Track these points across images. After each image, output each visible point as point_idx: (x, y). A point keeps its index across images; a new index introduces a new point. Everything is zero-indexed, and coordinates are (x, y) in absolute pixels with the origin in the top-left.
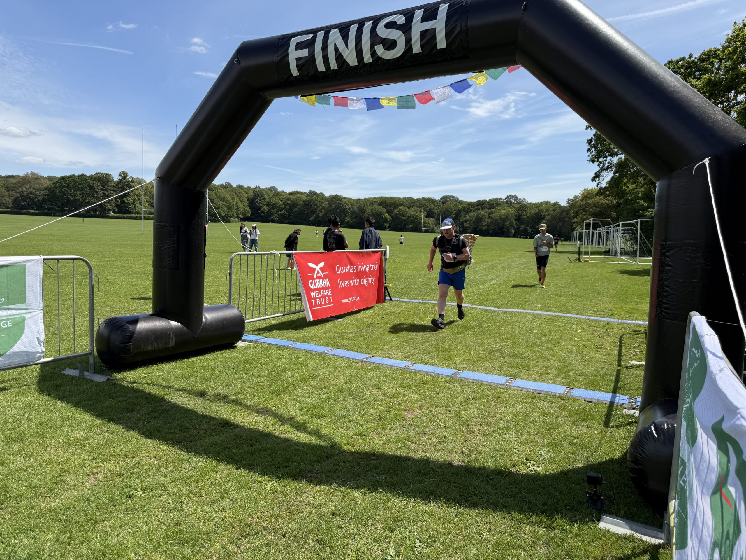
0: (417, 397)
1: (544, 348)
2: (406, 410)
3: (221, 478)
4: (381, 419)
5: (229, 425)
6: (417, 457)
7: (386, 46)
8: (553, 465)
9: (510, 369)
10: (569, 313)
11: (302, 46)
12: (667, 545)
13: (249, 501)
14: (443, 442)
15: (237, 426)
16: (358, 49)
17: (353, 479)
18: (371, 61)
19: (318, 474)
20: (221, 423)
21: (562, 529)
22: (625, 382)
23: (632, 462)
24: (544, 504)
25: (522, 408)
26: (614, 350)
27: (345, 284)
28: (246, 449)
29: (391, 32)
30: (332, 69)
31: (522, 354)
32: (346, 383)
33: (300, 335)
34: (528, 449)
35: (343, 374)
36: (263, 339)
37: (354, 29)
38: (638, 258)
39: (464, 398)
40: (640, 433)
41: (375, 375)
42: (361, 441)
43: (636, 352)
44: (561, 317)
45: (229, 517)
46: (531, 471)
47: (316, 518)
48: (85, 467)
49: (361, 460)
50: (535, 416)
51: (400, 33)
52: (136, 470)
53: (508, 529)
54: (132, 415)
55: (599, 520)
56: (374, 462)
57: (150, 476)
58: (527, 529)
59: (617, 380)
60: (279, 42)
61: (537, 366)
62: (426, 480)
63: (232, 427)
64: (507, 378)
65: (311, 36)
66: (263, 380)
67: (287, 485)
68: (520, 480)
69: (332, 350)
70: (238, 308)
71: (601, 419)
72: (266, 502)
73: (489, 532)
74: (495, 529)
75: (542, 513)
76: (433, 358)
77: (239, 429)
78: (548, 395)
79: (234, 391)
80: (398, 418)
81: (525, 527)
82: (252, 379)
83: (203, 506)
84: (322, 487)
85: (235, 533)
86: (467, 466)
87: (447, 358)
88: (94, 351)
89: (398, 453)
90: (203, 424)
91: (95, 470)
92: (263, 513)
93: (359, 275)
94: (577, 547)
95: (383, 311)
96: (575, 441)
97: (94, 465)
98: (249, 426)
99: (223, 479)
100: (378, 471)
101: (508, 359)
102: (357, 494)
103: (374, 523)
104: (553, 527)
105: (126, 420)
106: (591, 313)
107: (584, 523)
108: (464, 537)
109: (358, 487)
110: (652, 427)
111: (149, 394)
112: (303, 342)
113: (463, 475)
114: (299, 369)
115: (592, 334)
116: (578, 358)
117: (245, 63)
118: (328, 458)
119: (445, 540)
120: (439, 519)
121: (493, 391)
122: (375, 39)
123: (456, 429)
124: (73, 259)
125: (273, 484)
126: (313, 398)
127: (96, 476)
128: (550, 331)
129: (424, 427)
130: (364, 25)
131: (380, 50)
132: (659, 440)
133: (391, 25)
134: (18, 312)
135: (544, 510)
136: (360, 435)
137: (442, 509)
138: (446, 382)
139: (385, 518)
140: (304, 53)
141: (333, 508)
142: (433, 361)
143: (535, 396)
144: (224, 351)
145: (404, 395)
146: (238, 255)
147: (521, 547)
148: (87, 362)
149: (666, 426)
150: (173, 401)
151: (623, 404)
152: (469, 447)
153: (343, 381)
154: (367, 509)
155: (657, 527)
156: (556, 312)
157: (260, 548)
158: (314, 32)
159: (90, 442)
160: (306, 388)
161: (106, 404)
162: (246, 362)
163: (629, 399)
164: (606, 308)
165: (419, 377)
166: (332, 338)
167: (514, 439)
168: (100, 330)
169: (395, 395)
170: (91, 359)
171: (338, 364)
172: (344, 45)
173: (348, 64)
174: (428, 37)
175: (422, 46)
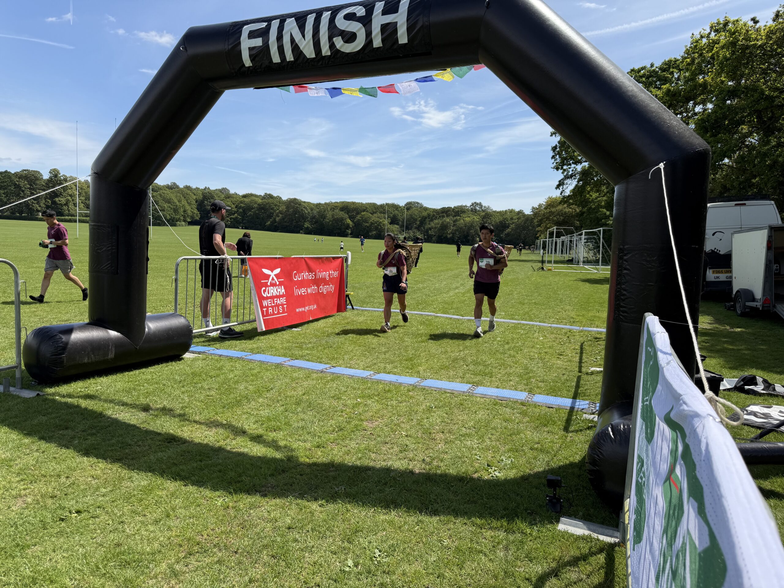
0: (379, 406)
1: (506, 355)
2: (367, 420)
3: (167, 496)
4: (341, 429)
5: (175, 441)
6: (378, 466)
7: (346, 39)
8: (514, 471)
9: (472, 376)
10: (532, 320)
11: (255, 34)
12: (622, 543)
13: (198, 518)
14: (404, 451)
15: (184, 441)
16: (316, 40)
17: (310, 492)
18: (329, 54)
19: (273, 488)
20: (167, 439)
21: (522, 532)
22: (586, 387)
23: (590, 463)
24: (505, 509)
25: (484, 414)
26: (576, 357)
27: (303, 291)
28: (195, 465)
29: (350, 24)
30: (288, 60)
31: (485, 361)
32: (304, 394)
33: (255, 346)
35: (301, 386)
36: (214, 350)
37: (311, 19)
38: (600, 267)
39: (426, 406)
40: (598, 434)
41: (335, 385)
42: (319, 453)
43: (596, 358)
44: (524, 325)
45: (177, 536)
46: (492, 476)
47: (270, 533)
48: (12, 490)
49: (319, 472)
50: (497, 422)
51: (360, 25)
52: (70, 490)
53: (469, 535)
54: (65, 432)
55: (558, 521)
56: (331, 474)
57: (87, 496)
58: (488, 533)
59: (578, 386)
60: (230, 30)
61: (500, 373)
62: (386, 489)
63: (180, 443)
64: (470, 385)
65: (266, 24)
66: (213, 393)
67: (239, 500)
68: (481, 486)
69: (289, 361)
70: (185, 317)
71: (561, 424)
72: (217, 518)
73: (449, 539)
74: (456, 536)
75: (502, 517)
76: (396, 367)
77: (187, 444)
78: (510, 401)
79: (181, 405)
80: (359, 428)
81: (486, 532)
82: (201, 392)
83: (147, 525)
84: (278, 501)
85: (183, 552)
86: (428, 474)
87: (410, 367)
88: (20, 364)
89: (358, 463)
90: (147, 440)
91: (23, 492)
92: (213, 530)
93: (317, 282)
94: (537, 549)
95: (344, 320)
96: (536, 446)
97: (22, 487)
98: (197, 440)
99: (169, 496)
100: (337, 482)
101: (472, 367)
102: (314, 506)
103: (332, 534)
104: (514, 531)
105: (59, 438)
106: (554, 321)
107: (543, 525)
108: (425, 545)
109: (316, 499)
110: (610, 429)
111: (86, 409)
112: (258, 353)
113: (424, 482)
114: (253, 381)
115: (554, 341)
116: (540, 365)
117: (193, 51)
118: (283, 471)
119: (405, 549)
120: (400, 528)
121: (456, 399)
122: (333, 31)
123: (418, 437)
125: (224, 500)
126: (268, 411)
127: (25, 498)
128: (513, 339)
129: (386, 436)
130: (321, 15)
131: (339, 42)
132: (615, 441)
133: (350, 17)
135: (505, 515)
136: (318, 447)
137: (402, 518)
138: (409, 391)
139: (344, 529)
140: (258, 42)
141: (289, 521)
142: (396, 370)
143: (497, 403)
144: (170, 363)
145: (366, 404)
146: (185, 259)
147: (481, 552)
148: (13, 377)
149: (622, 427)
150: (113, 416)
151: (583, 409)
152: (431, 455)
153: (301, 393)
154: (325, 521)
155: (613, 527)
156: (519, 320)
157: (210, 566)
158: (269, 20)
159: (16, 462)
160: (261, 400)
161: (36, 422)
162: (194, 374)
163: (589, 404)
164: (568, 316)
165: (381, 386)
166: (289, 349)
167: (475, 446)
168: (28, 341)
169: (356, 405)
170: (17, 373)
171: (296, 375)
172: (301, 36)
173: (305, 56)
174: (389, 31)
175: (383, 40)
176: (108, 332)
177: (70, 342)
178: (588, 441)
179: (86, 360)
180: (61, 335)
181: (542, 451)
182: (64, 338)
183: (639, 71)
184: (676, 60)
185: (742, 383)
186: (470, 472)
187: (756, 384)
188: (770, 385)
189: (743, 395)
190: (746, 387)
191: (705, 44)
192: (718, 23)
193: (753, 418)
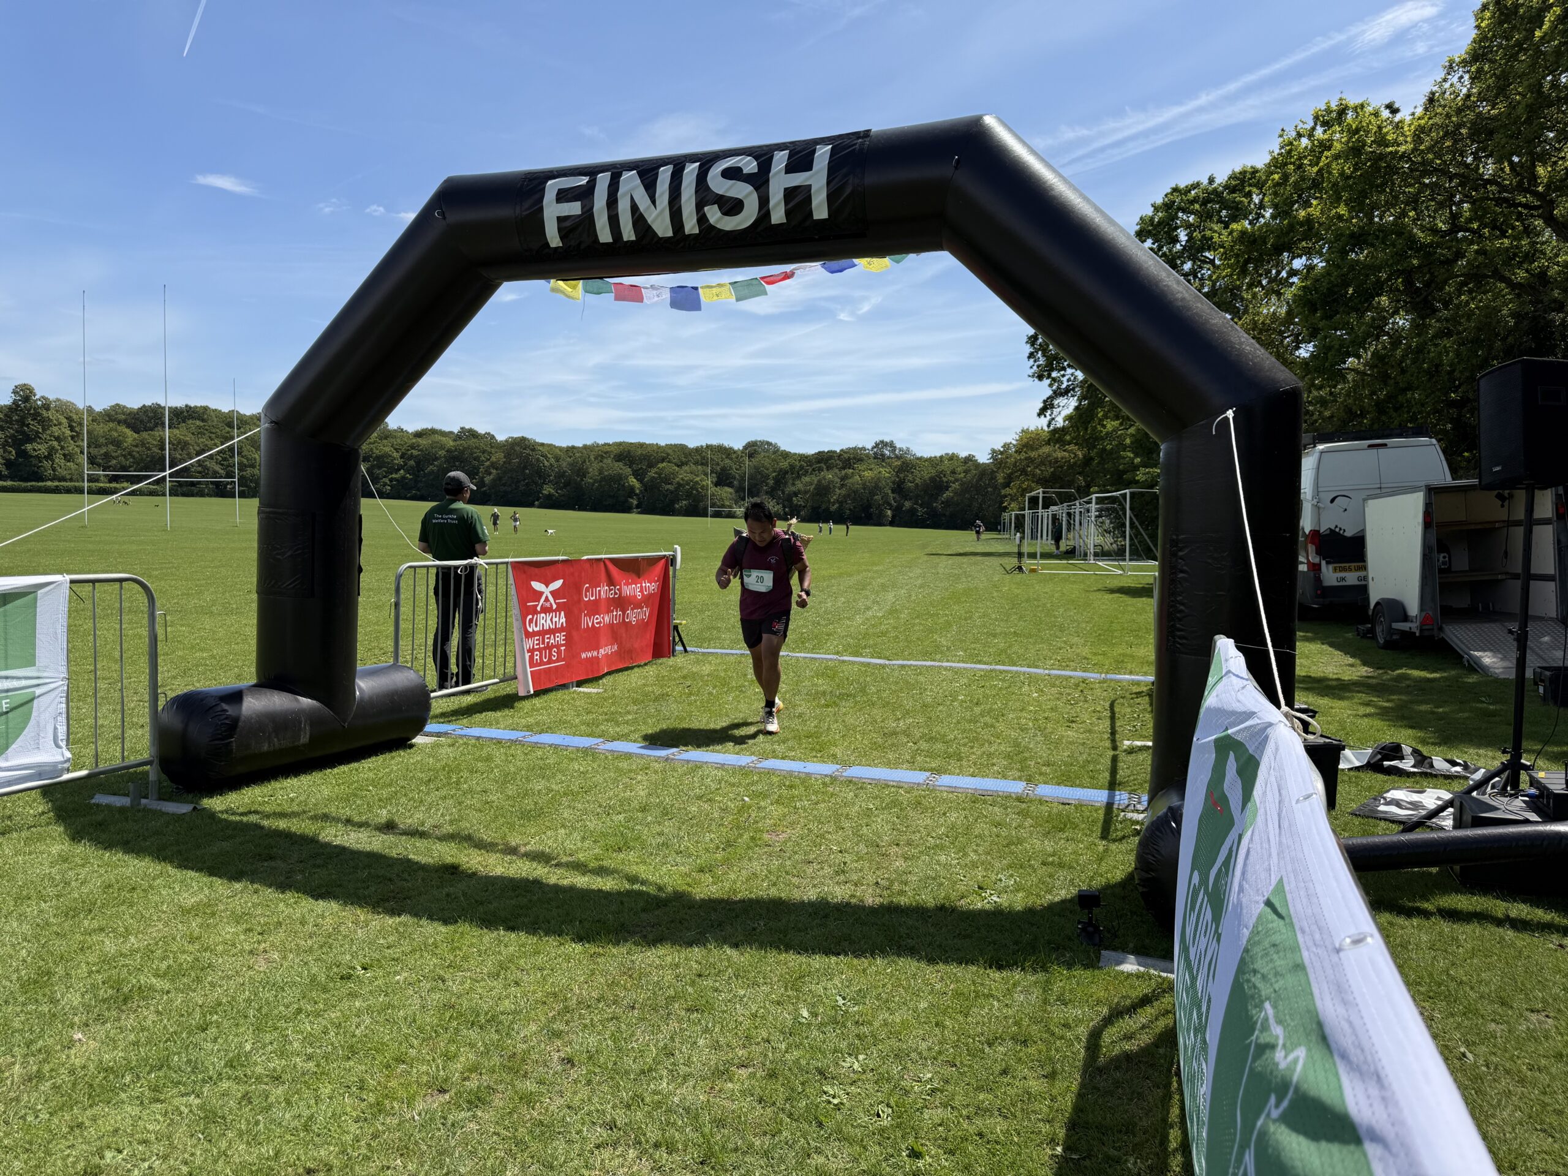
0: (782, 810)
1: (979, 724)
2: (768, 831)
5: (461, 873)
6: (806, 898)
7: (725, 209)
8: (1021, 895)
9: (928, 759)
10: (1014, 665)
11: (569, 195)
14: (842, 872)
16: (674, 209)
17: (712, 931)
18: (696, 231)
20: (447, 871)
22: (1125, 773)
24: (1016, 943)
25: (959, 817)
26: (1098, 725)
27: (596, 620)
29: (732, 185)
30: (625, 239)
31: (945, 736)
32: (649, 795)
34: (980, 873)
36: (461, 729)
37: (665, 174)
38: (1130, 563)
39: (861, 807)
40: (1151, 825)
43: (1134, 726)
44: (1001, 672)
46: (989, 903)
51: (751, 188)
54: (273, 864)
55: (1098, 957)
56: (738, 907)
57: (364, 949)
59: (1114, 771)
60: (523, 184)
61: (973, 753)
64: (928, 774)
65: (586, 178)
68: (974, 917)
69: (603, 743)
70: (413, 671)
76: (792, 749)
78: (999, 796)
79: (447, 818)
80: (759, 843)
86: (889, 904)
87: (818, 747)
88: (154, 757)
89: (773, 892)
93: (623, 603)
96: (1050, 859)
97: (253, 940)
100: (752, 917)
101: (924, 745)
104: (1035, 970)
105: (267, 873)
106: (1053, 665)
110: (1169, 814)
112: (543, 731)
115: (1058, 699)
116: (1038, 739)
118: (659, 905)
119: (880, 993)
121: (908, 795)
122: (704, 196)
123: (859, 853)
124: (121, 580)
127: (266, 956)
128: (986, 696)
129: (807, 853)
130: (683, 169)
131: (713, 214)
133: (732, 174)
134: (24, 683)
136: (701, 870)
138: (825, 785)
140: (574, 208)
142: (794, 754)
143: (977, 799)
144: (396, 753)
145: (758, 809)
146: (410, 567)
148: (144, 778)
150: (337, 842)
152: (886, 876)
153: (642, 793)
156: (991, 664)
158: (592, 172)
162: (448, 769)
163: (1129, 798)
164: (1078, 655)
165: (775, 779)
166: (595, 723)
167: (955, 862)
168: (165, 718)
169: (743, 808)
170: (152, 772)
171: (624, 765)
172: (649, 201)
173: (655, 234)
174: (798, 198)
175: (788, 213)
176: (298, 701)
177: (243, 718)
178: (1132, 850)
179: (266, 748)
180: (225, 706)
181: (1061, 865)
182: (230, 710)
183: (1188, 190)
184: (1255, 171)
185: (1379, 756)
186: (953, 898)
187: (1401, 758)
188: (1425, 758)
189: (1381, 777)
190: (1385, 763)
191: (1306, 147)
192: (1329, 111)
193: (1393, 809)
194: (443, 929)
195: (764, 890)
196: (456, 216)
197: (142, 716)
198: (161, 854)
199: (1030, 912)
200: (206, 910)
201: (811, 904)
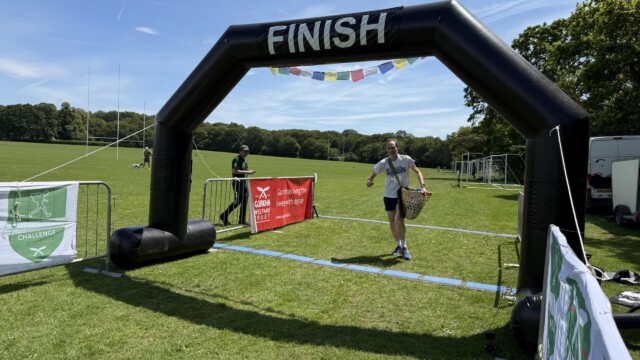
0: (357, 288)
1: (441, 254)
2: (351, 296)
7: (342, 39)
9: (419, 268)
10: (456, 228)
11: (278, 33)
14: (383, 316)
16: (321, 39)
18: (329, 48)
22: (506, 278)
23: (514, 324)
26: (495, 256)
29: (345, 29)
30: (301, 51)
31: (426, 258)
36: (228, 246)
37: (318, 25)
38: (505, 185)
44: (451, 231)
46: (446, 334)
50: (443, 300)
51: (352, 30)
54: (152, 300)
60: (260, 29)
61: (439, 266)
64: (419, 275)
65: (286, 26)
69: (283, 254)
78: (450, 286)
80: (347, 301)
86: (403, 332)
87: (372, 260)
88: (108, 254)
93: (293, 196)
95: (312, 225)
96: (473, 315)
105: (149, 305)
106: (473, 229)
112: (260, 248)
115: (476, 244)
116: (467, 261)
121: (411, 284)
122: (333, 33)
124: (98, 184)
128: (444, 241)
129: (367, 307)
130: (325, 22)
131: (337, 41)
132: (531, 309)
133: (345, 25)
140: (280, 39)
143: (441, 287)
144: (202, 255)
145: (347, 286)
148: (104, 263)
149: (535, 298)
152: (402, 319)
156: (446, 227)
158: (288, 24)
164: (484, 225)
167: (431, 315)
168: (113, 238)
169: (341, 286)
170: (107, 260)
171: (292, 264)
172: (311, 36)
173: (313, 49)
174: (372, 35)
175: (368, 41)
176: (164, 233)
177: (143, 240)
178: (509, 313)
179: (151, 252)
180: (136, 235)
181: (477, 318)
182: (138, 236)
184: (564, 21)
185: (619, 276)
186: (430, 331)
187: (629, 277)
189: (620, 285)
190: (621, 279)
191: (588, 11)
193: (626, 300)
194: (218, 331)
195: (349, 323)
196: (234, 41)
197: (104, 236)
198: (109, 294)
199: (464, 338)
200: (125, 318)
201: (369, 329)
